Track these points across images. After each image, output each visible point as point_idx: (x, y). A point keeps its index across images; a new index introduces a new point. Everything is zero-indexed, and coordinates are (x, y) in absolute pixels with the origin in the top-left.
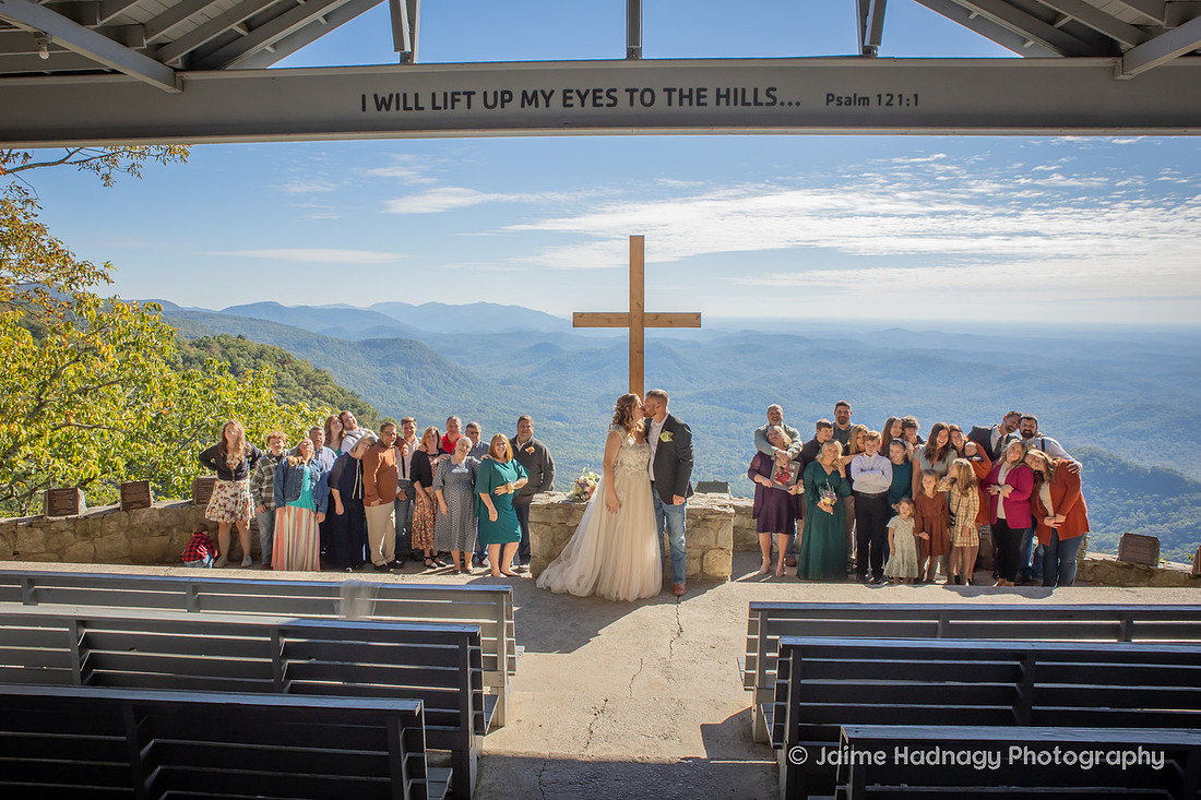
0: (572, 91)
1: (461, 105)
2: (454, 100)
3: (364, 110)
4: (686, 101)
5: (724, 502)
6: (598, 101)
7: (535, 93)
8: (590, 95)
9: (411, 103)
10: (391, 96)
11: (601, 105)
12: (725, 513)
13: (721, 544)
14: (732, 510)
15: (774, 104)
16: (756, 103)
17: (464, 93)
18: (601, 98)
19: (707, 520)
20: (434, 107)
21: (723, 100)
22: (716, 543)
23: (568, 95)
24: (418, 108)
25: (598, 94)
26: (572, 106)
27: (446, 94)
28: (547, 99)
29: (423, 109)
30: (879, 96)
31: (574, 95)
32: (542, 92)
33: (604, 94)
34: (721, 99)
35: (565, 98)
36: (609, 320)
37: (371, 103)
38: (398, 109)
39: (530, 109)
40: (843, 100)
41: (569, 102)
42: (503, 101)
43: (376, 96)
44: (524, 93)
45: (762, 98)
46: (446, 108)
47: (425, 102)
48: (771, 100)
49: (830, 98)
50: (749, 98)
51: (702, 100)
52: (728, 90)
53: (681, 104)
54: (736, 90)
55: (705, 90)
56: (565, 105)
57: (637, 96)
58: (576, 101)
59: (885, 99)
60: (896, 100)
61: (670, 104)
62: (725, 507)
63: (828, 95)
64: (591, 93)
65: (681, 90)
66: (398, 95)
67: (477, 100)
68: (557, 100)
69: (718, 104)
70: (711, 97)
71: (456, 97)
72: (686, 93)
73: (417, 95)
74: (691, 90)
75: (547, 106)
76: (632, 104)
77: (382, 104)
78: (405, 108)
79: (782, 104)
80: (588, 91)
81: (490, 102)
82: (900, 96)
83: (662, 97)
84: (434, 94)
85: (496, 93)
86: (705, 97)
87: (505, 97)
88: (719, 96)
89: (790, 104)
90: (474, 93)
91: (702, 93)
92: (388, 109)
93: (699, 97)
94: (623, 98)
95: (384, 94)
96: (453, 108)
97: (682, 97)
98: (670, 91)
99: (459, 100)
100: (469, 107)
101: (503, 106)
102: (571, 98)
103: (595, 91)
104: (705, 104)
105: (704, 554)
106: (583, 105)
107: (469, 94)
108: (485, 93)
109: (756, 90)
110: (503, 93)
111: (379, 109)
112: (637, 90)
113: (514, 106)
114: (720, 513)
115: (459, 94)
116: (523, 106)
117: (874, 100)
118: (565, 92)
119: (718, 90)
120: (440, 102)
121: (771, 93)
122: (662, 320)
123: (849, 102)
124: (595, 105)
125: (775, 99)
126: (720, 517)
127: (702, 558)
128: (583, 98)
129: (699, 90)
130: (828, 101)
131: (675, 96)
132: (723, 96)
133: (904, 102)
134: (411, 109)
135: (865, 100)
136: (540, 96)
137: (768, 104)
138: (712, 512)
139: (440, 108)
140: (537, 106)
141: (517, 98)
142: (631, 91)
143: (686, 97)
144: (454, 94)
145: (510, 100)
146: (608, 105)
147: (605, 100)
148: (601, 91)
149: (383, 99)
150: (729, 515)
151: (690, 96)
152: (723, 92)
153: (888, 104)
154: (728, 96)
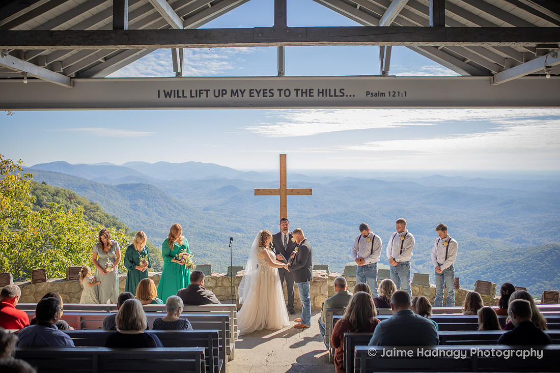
0: (253, 90)
1: (204, 95)
2: (200, 93)
3: (159, 97)
4: (304, 94)
5: (323, 274)
6: (265, 94)
7: (237, 90)
8: (262, 92)
9: (181, 94)
10: (172, 91)
11: (267, 96)
12: (324, 279)
13: (322, 293)
14: (327, 277)
15: (343, 96)
16: (335, 96)
17: (205, 90)
18: (266, 93)
19: (316, 282)
20: (191, 96)
21: (321, 94)
22: (320, 292)
23: (252, 91)
24: (184, 97)
25: (265, 91)
26: (253, 96)
27: (196, 91)
28: (242, 93)
29: (186, 97)
30: (389, 92)
31: (255, 91)
32: (240, 90)
33: (268, 91)
34: (320, 94)
35: (250, 93)
36: (271, 192)
37: (162, 94)
38: (175, 97)
39: (235, 98)
40: (374, 94)
41: (252, 95)
42: (223, 94)
43: (164, 91)
44: (232, 91)
45: (338, 93)
46: (196, 97)
47: (187, 94)
48: (342, 94)
49: (368, 94)
50: (332, 93)
51: (311, 94)
52: (323, 90)
53: (302, 96)
54: (326, 90)
55: (313, 90)
56: (250, 96)
57: (282, 92)
58: (255, 94)
59: (392, 94)
60: (397, 94)
61: (297, 96)
62: (324, 276)
63: (367, 92)
64: (262, 91)
65: (302, 90)
66: (174, 91)
67: (211, 94)
68: (247, 94)
69: (319, 96)
70: (315, 93)
71: (201, 92)
72: (304, 91)
73: (183, 91)
74: (306, 90)
75: (243, 96)
76: (280, 96)
77: (167, 94)
78: (178, 97)
79: (347, 96)
80: (261, 90)
81: (217, 95)
82: (399, 92)
83: (293, 93)
84: (191, 91)
85: (219, 90)
86: (313, 93)
87: (224, 92)
88: (319, 92)
89: (350, 96)
90: (209, 90)
91: (311, 91)
92: (170, 97)
93: (310, 93)
94: (276, 93)
95: (168, 90)
96: (200, 97)
97: (302, 93)
98: (297, 90)
99: (202, 93)
100: (207, 97)
101: (222, 96)
102: (253, 93)
103: (264, 90)
104: (313, 96)
105: (315, 297)
106: (258, 96)
107: (207, 91)
108: (214, 90)
109: (335, 90)
110: (223, 90)
111: (166, 97)
112: (282, 90)
113: (227, 97)
114: (322, 278)
115: (203, 90)
116: (231, 96)
117: (387, 94)
118: (250, 90)
119: (318, 90)
120: (194, 94)
121: (342, 91)
122: (294, 192)
123: (376, 95)
124: (264, 96)
125: (343, 93)
126: (322, 280)
127: (314, 299)
128: (258, 93)
129: (310, 90)
130: (367, 95)
131: (300, 92)
132: (321, 93)
133: (400, 95)
134: (181, 97)
135: (383, 94)
136: (239, 92)
137: (340, 96)
138: (318, 278)
139: (194, 97)
140: (238, 96)
141: (229, 93)
142: (280, 90)
143: (304, 93)
144: (200, 91)
145: (226, 94)
146: (270, 96)
147: (269, 94)
148: (267, 90)
149: (168, 92)
150: (326, 279)
151: (306, 93)
152: (321, 91)
153: (393, 96)
154: (323, 93)
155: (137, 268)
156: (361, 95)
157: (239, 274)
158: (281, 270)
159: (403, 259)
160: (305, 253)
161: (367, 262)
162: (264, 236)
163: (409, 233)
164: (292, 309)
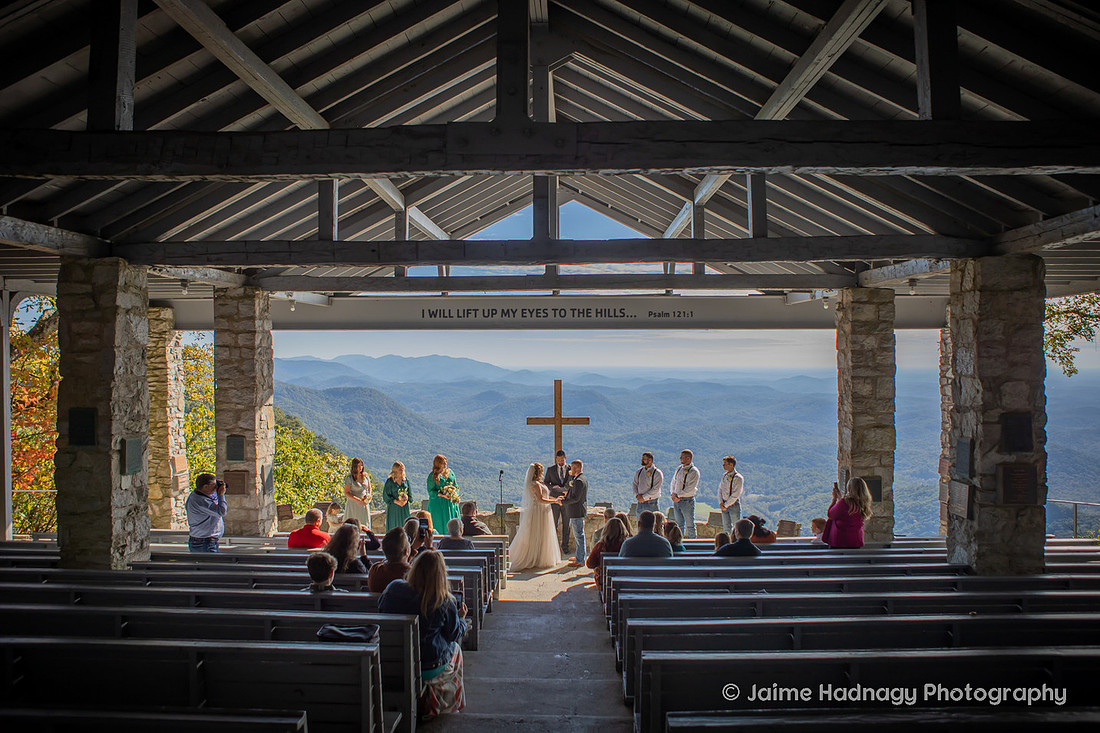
1: (472, 316)
2: (468, 313)
3: (423, 318)
4: (581, 315)
6: (539, 315)
7: (508, 310)
9: (447, 314)
10: (437, 310)
11: (540, 317)
16: (614, 316)
17: (473, 310)
18: (540, 313)
20: (458, 318)
21: (599, 315)
23: (524, 311)
24: (450, 318)
25: (539, 311)
26: (526, 317)
27: (464, 310)
28: (514, 313)
29: (453, 318)
30: (674, 311)
31: (527, 311)
32: (512, 310)
35: (523, 313)
36: (545, 421)
37: (427, 314)
38: (440, 317)
39: (506, 318)
40: (656, 314)
42: (493, 314)
43: (429, 310)
44: (503, 310)
45: (618, 313)
46: (464, 318)
47: (454, 314)
48: (622, 315)
49: (650, 314)
50: (612, 314)
52: (602, 310)
53: (579, 317)
54: (605, 310)
55: (591, 309)
56: (523, 317)
57: (557, 312)
58: (528, 314)
59: (677, 314)
60: (682, 314)
61: (573, 317)
63: (649, 311)
64: (535, 311)
65: (579, 310)
66: (440, 310)
67: (480, 313)
68: (519, 314)
69: (597, 318)
70: (593, 314)
71: (469, 311)
72: (581, 311)
73: (450, 310)
74: (583, 310)
75: (514, 317)
76: (555, 317)
77: (432, 314)
78: (444, 317)
79: (628, 317)
82: (684, 312)
83: (569, 313)
84: (458, 310)
85: (489, 310)
86: (590, 313)
87: (493, 312)
88: (597, 313)
89: (631, 317)
90: (479, 310)
91: (589, 311)
92: (435, 317)
93: (588, 313)
94: (551, 313)
95: (433, 309)
96: (467, 318)
97: (579, 313)
98: (573, 310)
99: (470, 313)
100: (475, 318)
101: (492, 317)
102: (526, 313)
103: (537, 310)
104: (591, 317)
106: (531, 317)
107: (476, 310)
108: (484, 310)
109: (615, 310)
110: (492, 310)
111: (431, 318)
112: (558, 309)
113: (498, 317)
115: (471, 310)
116: (502, 317)
117: (672, 314)
119: (596, 309)
120: (461, 314)
121: (622, 311)
122: (569, 421)
123: (659, 314)
124: (537, 317)
125: (624, 314)
128: (531, 313)
129: (588, 309)
131: (576, 312)
132: (599, 313)
133: (686, 315)
134: (447, 318)
135: (667, 314)
136: (510, 312)
138: (596, 515)
139: (461, 318)
140: (509, 317)
141: (499, 312)
142: (555, 310)
143: (581, 313)
145: (496, 314)
146: (543, 317)
147: (542, 314)
149: (433, 312)
151: (583, 312)
152: (599, 310)
153: (679, 317)
154: (601, 313)
155: (395, 502)
156: (643, 316)
157: (510, 510)
158: (554, 506)
159: (686, 495)
160: (580, 489)
161: (646, 498)
162: (537, 470)
163: (695, 468)
164: (565, 549)
